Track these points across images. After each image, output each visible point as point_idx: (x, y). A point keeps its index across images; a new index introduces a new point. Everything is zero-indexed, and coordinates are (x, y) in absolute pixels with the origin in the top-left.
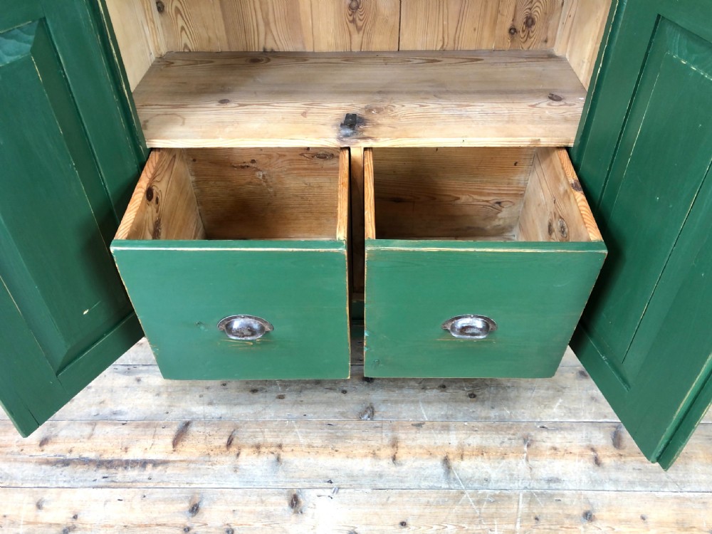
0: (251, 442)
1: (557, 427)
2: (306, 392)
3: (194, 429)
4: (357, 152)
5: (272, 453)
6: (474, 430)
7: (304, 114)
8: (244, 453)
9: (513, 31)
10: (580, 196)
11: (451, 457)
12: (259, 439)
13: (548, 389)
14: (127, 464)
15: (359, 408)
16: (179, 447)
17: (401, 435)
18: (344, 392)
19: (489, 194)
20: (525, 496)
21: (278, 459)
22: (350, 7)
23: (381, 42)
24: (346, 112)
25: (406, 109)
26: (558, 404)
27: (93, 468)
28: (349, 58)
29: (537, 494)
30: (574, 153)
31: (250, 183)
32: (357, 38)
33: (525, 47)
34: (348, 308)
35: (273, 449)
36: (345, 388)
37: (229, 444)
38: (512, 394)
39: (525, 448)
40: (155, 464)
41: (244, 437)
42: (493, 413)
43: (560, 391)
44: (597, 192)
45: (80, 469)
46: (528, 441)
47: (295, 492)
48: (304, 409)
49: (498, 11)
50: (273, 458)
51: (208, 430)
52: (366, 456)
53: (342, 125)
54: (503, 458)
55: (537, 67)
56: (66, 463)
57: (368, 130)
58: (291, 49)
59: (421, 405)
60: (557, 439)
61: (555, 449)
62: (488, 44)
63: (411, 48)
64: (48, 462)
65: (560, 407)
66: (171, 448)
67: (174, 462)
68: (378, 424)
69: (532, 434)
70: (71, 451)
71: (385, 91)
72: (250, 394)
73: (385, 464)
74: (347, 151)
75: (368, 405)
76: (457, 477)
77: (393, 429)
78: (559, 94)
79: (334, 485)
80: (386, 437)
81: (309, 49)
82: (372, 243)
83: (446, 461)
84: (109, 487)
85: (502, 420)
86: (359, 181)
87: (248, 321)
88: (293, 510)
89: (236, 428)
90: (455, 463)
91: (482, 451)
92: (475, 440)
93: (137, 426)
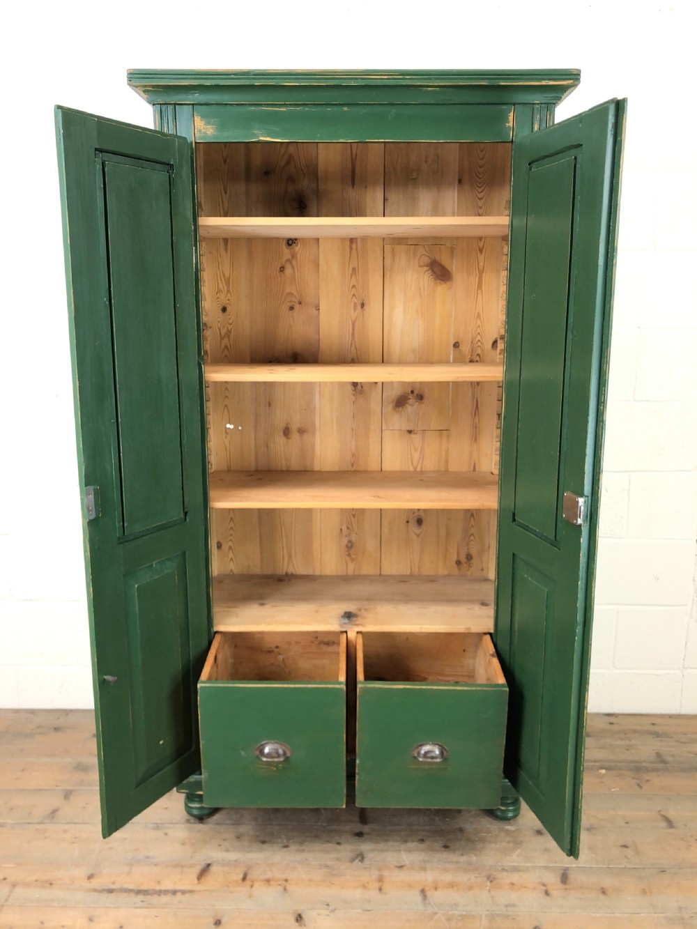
0: (263, 877)
1: (515, 869)
2: (306, 843)
3: (213, 869)
4: (352, 635)
5: (280, 885)
6: (446, 870)
7: (317, 611)
8: (256, 885)
9: (458, 563)
10: (495, 661)
11: (426, 888)
12: (269, 876)
13: (509, 842)
14: (160, 893)
15: (351, 855)
16: (202, 880)
17: (386, 873)
18: (339, 843)
19: (448, 676)
20: (486, 916)
21: (285, 889)
22: (347, 546)
23: (367, 569)
24: (344, 611)
25: (384, 609)
26: (517, 853)
27: (133, 895)
28: (345, 579)
29: (497, 915)
30: (494, 636)
31: (273, 664)
32: (351, 566)
33: (469, 573)
34: (345, 736)
35: (280, 883)
36: (339, 841)
37: (244, 879)
38: (479, 846)
39: (488, 883)
40: (183, 892)
41: (255, 874)
42: (463, 859)
43: (518, 844)
44: (507, 659)
45: (122, 895)
46: (490, 879)
47: (299, 912)
48: (305, 855)
49: (447, 550)
50: (281, 888)
51: (226, 869)
52: (357, 887)
53: (342, 617)
54: (470, 890)
55: (476, 586)
56: (111, 891)
57: (359, 620)
58: (305, 573)
59: (403, 852)
60: (515, 878)
61: (513, 884)
62: (442, 571)
63: (389, 573)
64: (95, 890)
65: (518, 855)
66: (196, 881)
67: (200, 891)
68: (368, 866)
69: (494, 873)
70: (113, 883)
71: (371, 599)
72: (261, 844)
73: (373, 893)
74: (345, 634)
75: (359, 853)
76: (432, 903)
77: (380, 869)
78: (487, 602)
79: (331, 908)
80: (375, 874)
81: (318, 573)
82: (362, 683)
83: (423, 891)
84: (147, 908)
85: (470, 863)
86: (353, 656)
87: (276, 746)
88: (297, 924)
89: (249, 868)
90: (429, 893)
91: (452, 885)
92: (447, 877)
93: (167, 866)
